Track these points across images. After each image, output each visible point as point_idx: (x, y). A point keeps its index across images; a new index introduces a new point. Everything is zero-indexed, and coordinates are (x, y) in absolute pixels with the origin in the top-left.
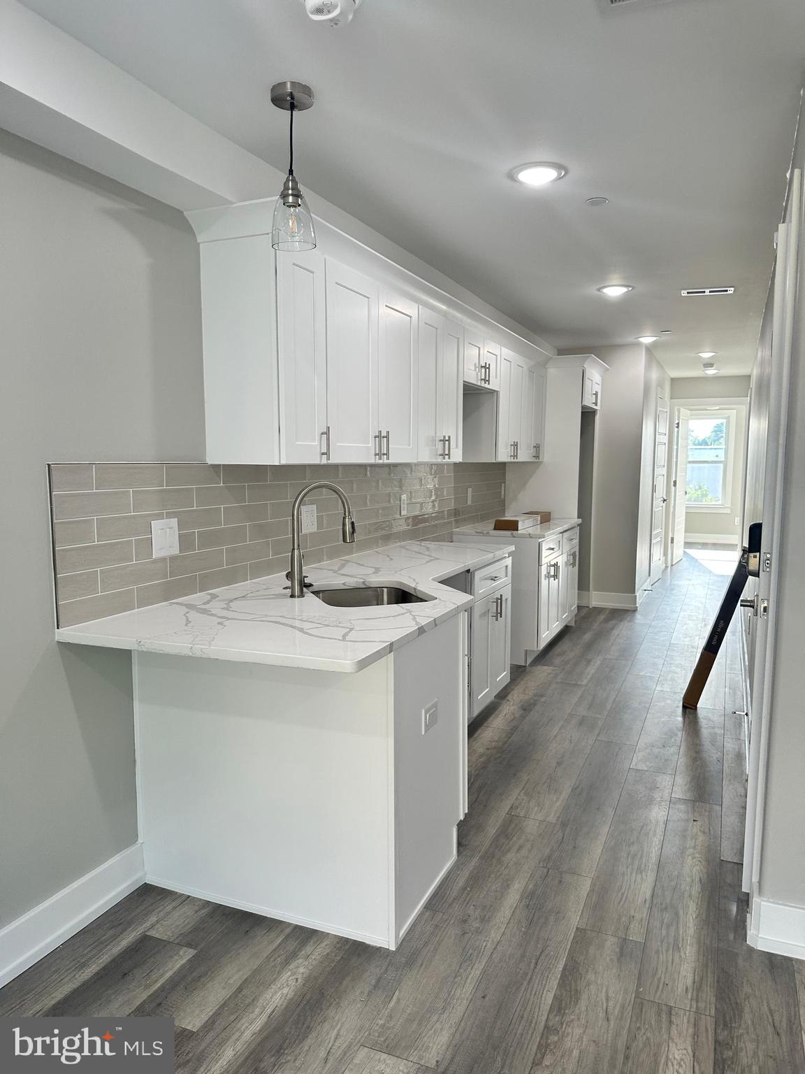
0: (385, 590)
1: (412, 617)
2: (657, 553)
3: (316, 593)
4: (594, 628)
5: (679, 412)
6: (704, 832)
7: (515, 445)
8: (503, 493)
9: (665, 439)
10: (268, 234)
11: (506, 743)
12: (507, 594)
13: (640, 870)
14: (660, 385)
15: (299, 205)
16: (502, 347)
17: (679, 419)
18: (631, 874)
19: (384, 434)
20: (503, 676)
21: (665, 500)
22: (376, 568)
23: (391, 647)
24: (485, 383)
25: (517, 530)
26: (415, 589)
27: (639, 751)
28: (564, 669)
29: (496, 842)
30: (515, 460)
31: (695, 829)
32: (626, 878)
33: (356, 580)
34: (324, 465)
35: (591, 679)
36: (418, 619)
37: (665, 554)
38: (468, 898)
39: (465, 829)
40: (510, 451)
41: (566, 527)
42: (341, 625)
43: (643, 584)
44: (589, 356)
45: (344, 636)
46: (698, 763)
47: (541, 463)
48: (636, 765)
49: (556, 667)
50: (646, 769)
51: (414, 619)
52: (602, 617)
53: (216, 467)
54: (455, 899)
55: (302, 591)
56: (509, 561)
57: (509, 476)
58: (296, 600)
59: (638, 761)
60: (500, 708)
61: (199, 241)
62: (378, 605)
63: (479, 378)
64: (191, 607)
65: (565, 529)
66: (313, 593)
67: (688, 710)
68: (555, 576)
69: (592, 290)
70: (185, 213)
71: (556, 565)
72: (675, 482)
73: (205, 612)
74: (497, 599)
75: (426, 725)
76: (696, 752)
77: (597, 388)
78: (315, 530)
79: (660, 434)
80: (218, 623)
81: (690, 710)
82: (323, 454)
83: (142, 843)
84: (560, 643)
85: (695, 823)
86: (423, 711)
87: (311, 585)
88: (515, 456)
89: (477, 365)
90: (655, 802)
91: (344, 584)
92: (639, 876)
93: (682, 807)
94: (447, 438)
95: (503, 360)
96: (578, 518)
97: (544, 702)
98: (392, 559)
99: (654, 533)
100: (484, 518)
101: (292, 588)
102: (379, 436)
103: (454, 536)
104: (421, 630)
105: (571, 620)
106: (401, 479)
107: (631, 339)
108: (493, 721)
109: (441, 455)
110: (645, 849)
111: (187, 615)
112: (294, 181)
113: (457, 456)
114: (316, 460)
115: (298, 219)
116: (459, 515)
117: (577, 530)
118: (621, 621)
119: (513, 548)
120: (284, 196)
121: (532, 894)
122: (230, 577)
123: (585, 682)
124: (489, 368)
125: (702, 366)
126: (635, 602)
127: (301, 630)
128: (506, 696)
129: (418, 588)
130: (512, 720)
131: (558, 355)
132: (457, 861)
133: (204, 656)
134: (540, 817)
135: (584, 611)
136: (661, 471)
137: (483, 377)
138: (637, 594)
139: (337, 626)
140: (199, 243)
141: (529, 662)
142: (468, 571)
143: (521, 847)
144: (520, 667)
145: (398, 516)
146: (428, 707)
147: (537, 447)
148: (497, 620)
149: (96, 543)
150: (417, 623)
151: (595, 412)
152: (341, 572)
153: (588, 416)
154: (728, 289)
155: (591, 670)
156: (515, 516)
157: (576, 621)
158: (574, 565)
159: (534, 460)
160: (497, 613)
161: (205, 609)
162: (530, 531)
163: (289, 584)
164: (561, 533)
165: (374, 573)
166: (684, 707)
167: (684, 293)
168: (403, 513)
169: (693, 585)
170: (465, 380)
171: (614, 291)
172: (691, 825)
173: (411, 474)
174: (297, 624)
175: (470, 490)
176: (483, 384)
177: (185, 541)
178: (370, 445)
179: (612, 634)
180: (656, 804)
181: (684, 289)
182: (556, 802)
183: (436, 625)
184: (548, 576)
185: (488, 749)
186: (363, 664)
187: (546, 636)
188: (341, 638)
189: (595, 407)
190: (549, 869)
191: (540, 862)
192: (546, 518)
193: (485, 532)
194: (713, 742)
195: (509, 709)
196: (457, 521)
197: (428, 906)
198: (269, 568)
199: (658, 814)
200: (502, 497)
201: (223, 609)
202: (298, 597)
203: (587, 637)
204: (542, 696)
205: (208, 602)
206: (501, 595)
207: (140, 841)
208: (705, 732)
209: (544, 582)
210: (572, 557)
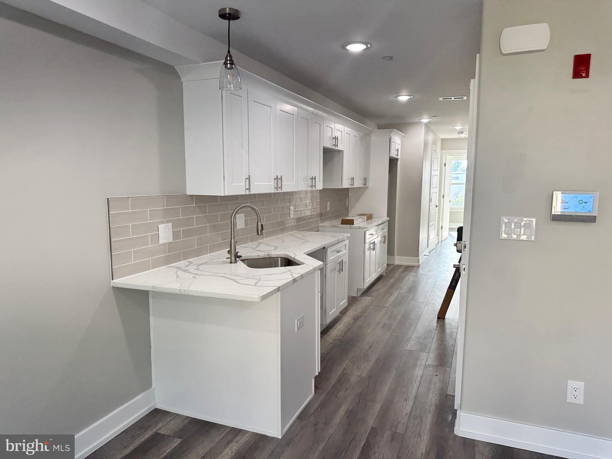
0: (279, 258)
1: (290, 274)
2: (433, 235)
3: (243, 261)
4: (396, 276)
5: (446, 157)
6: (440, 381)
7: (353, 179)
8: (347, 203)
9: (437, 173)
10: (218, 78)
11: (344, 337)
12: (346, 259)
13: (406, 400)
14: (434, 143)
15: (233, 68)
16: (345, 127)
17: (446, 161)
18: (401, 401)
19: (279, 177)
20: (344, 303)
21: (437, 206)
22: (275, 247)
23: (278, 289)
24: (335, 147)
25: (353, 224)
26: (294, 258)
27: (412, 341)
28: (377, 298)
29: (334, 386)
30: (353, 187)
31: (436, 379)
32: (398, 404)
33: (265, 253)
34: (247, 195)
35: (392, 303)
36: (294, 275)
37: (438, 235)
38: (319, 414)
39: (319, 380)
40: (350, 182)
41: (380, 222)
42: (254, 278)
43: (423, 252)
44: (393, 130)
45: (256, 284)
46: (442, 347)
47: (368, 187)
48: (410, 348)
49: (373, 297)
50: (414, 350)
51: (291, 275)
52: (401, 270)
53: (191, 196)
54: (312, 414)
55: (236, 260)
56: (347, 242)
57: (351, 194)
58: (233, 264)
59: (411, 345)
60: (342, 320)
61: (182, 81)
62: (276, 267)
63: (332, 144)
64: (179, 268)
65: (379, 224)
66: (241, 260)
67: (440, 320)
68: (374, 249)
69: (392, 98)
70: (175, 67)
71: (374, 243)
72: (443, 196)
73: (186, 271)
74: (340, 262)
75: (297, 327)
76: (442, 341)
77: (399, 147)
78: (244, 227)
79: (434, 170)
80: (193, 277)
81: (441, 320)
82: (247, 189)
83: (154, 388)
84: (377, 284)
85: (436, 377)
86: (296, 320)
87: (241, 256)
88: (353, 185)
89: (331, 137)
90: (417, 366)
91: (258, 256)
92: (405, 403)
93: (431, 369)
94: (314, 177)
95: (345, 134)
96: (387, 217)
97: (365, 316)
98: (284, 242)
99: (430, 224)
100: (336, 217)
101: (231, 258)
102: (277, 179)
103: (320, 228)
104: (295, 280)
105: (383, 272)
106: (290, 198)
107: (417, 120)
108: (338, 325)
109: (310, 186)
110: (410, 390)
111: (177, 273)
112: (230, 56)
113: (320, 186)
114: (243, 192)
115: (233, 75)
116: (323, 216)
117: (387, 224)
118: (411, 272)
119: (349, 235)
120: (225, 64)
121: (351, 411)
122: (199, 252)
123: (387, 306)
124: (337, 139)
125: (457, 134)
126: (419, 262)
127: (235, 281)
128: (346, 313)
129: (296, 258)
130: (348, 326)
131: (378, 129)
132: (315, 396)
133: (186, 294)
134: (358, 373)
135: (392, 267)
136: (435, 190)
137: (334, 144)
138: (420, 258)
139: (253, 279)
140: (182, 82)
141: (359, 295)
142: (324, 248)
143: (347, 389)
144: (354, 297)
145: (288, 218)
146: (298, 318)
147: (365, 179)
148: (340, 273)
149: (131, 237)
150: (293, 277)
151: (397, 159)
152: (257, 249)
153: (393, 162)
154: (464, 97)
155: (392, 298)
156: (353, 217)
157: (386, 273)
158: (384, 242)
159: (363, 186)
160: (340, 269)
161: (186, 270)
162: (361, 225)
163: (229, 256)
164: (377, 226)
165: (274, 250)
166: (438, 318)
167: (441, 99)
168: (291, 216)
169: (452, 252)
170: (324, 146)
171: (404, 98)
172: (434, 377)
173: (296, 195)
174: (233, 277)
175: (328, 203)
176: (334, 148)
177: (176, 235)
178: (272, 183)
179: (405, 279)
180: (417, 367)
181: (441, 97)
182: (367, 367)
183: (302, 278)
184: (369, 249)
185: (334, 340)
186: (264, 297)
187: (369, 281)
188: (254, 285)
189: (397, 157)
190: (360, 400)
191: (356, 396)
192: (370, 217)
193: (337, 225)
194: (451, 336)
195: (347, 319)
196: (321, 220)
197: (299, 418)
198: (219, 247)
199: (418, 372)
200: (347, 205)
201: (195, 269)
202: (234, 263)
203: (392, 281)
204: (364, 313)
205: (188, 266)
206: (342, 260)
207: (153, 387)
208: (448, 331)
209: (367, 253)
210: (383, 238)
